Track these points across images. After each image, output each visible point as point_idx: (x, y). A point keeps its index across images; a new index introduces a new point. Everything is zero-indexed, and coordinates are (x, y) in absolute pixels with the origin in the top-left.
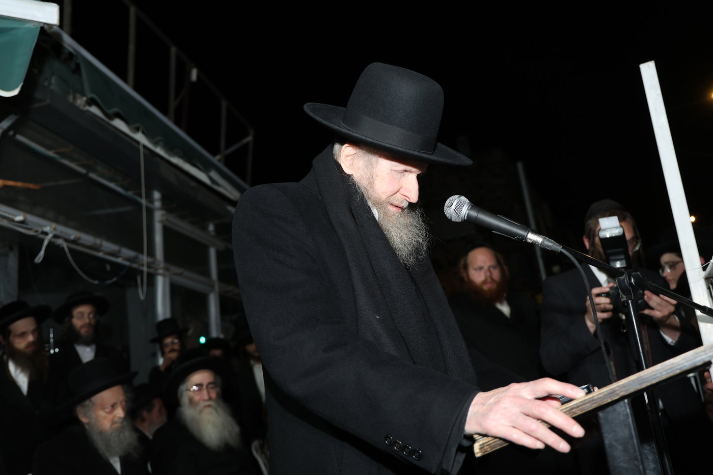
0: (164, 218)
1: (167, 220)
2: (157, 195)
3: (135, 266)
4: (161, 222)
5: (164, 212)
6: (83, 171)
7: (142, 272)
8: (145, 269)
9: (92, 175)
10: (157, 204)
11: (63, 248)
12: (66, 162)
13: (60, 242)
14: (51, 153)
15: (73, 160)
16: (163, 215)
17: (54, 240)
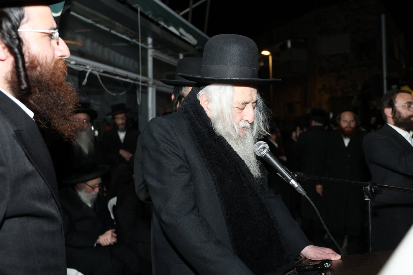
0: (153, 54)
1: (155, 55)
2: (150, 40)
3: (136, 83)
4: (152, 56)
5: (153, 50)
6: (108, 30)
7: (139, 85)
8: (140, 84)
9: (113, 32)
10: (150, 46)
11: (97, 76)
12: (98, 25)
13: (95, 72)
14: (90, 21)
15: (101, 24)
16: (153, 52)
17: (92, 72)
